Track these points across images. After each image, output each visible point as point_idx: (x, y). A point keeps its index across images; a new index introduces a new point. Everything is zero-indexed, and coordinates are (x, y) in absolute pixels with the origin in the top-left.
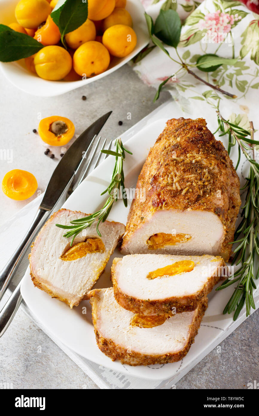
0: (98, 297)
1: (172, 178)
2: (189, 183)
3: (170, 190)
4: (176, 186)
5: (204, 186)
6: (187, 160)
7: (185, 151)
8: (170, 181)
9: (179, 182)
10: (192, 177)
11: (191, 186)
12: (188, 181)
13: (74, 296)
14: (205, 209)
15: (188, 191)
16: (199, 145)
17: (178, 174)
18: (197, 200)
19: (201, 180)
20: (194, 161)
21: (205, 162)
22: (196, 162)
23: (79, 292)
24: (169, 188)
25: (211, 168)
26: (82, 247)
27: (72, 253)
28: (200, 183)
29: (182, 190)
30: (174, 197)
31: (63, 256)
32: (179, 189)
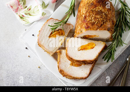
0: (60, 53)
1: (91, 18)
2: (98, 19)
3: (91, 23)
4: (93, 21)
5: (103, 20)
6: (97, 10)
7: (96, 6)
8: (91, 19)
9: (94, 19)
10: (99, 17)
11: (98, 21)
12: (97, 19)
13: (52, 52)
14: (104, 30)
15: (97, 23)
16: (101, 4)
17: (93, 16)
18: (101, 26)
19: (102, 18)
20: (99, 10)
21: (103, 10)
22: (100, 10)
23: (54, 51)
24: (90, 22)
25: (105, 12)
26: (57, 33)
27: (53, 35)
28: (102, 19)
29: (95, 22)
30: (93, 25)
31: (50, 36)
32: (94, 22)
